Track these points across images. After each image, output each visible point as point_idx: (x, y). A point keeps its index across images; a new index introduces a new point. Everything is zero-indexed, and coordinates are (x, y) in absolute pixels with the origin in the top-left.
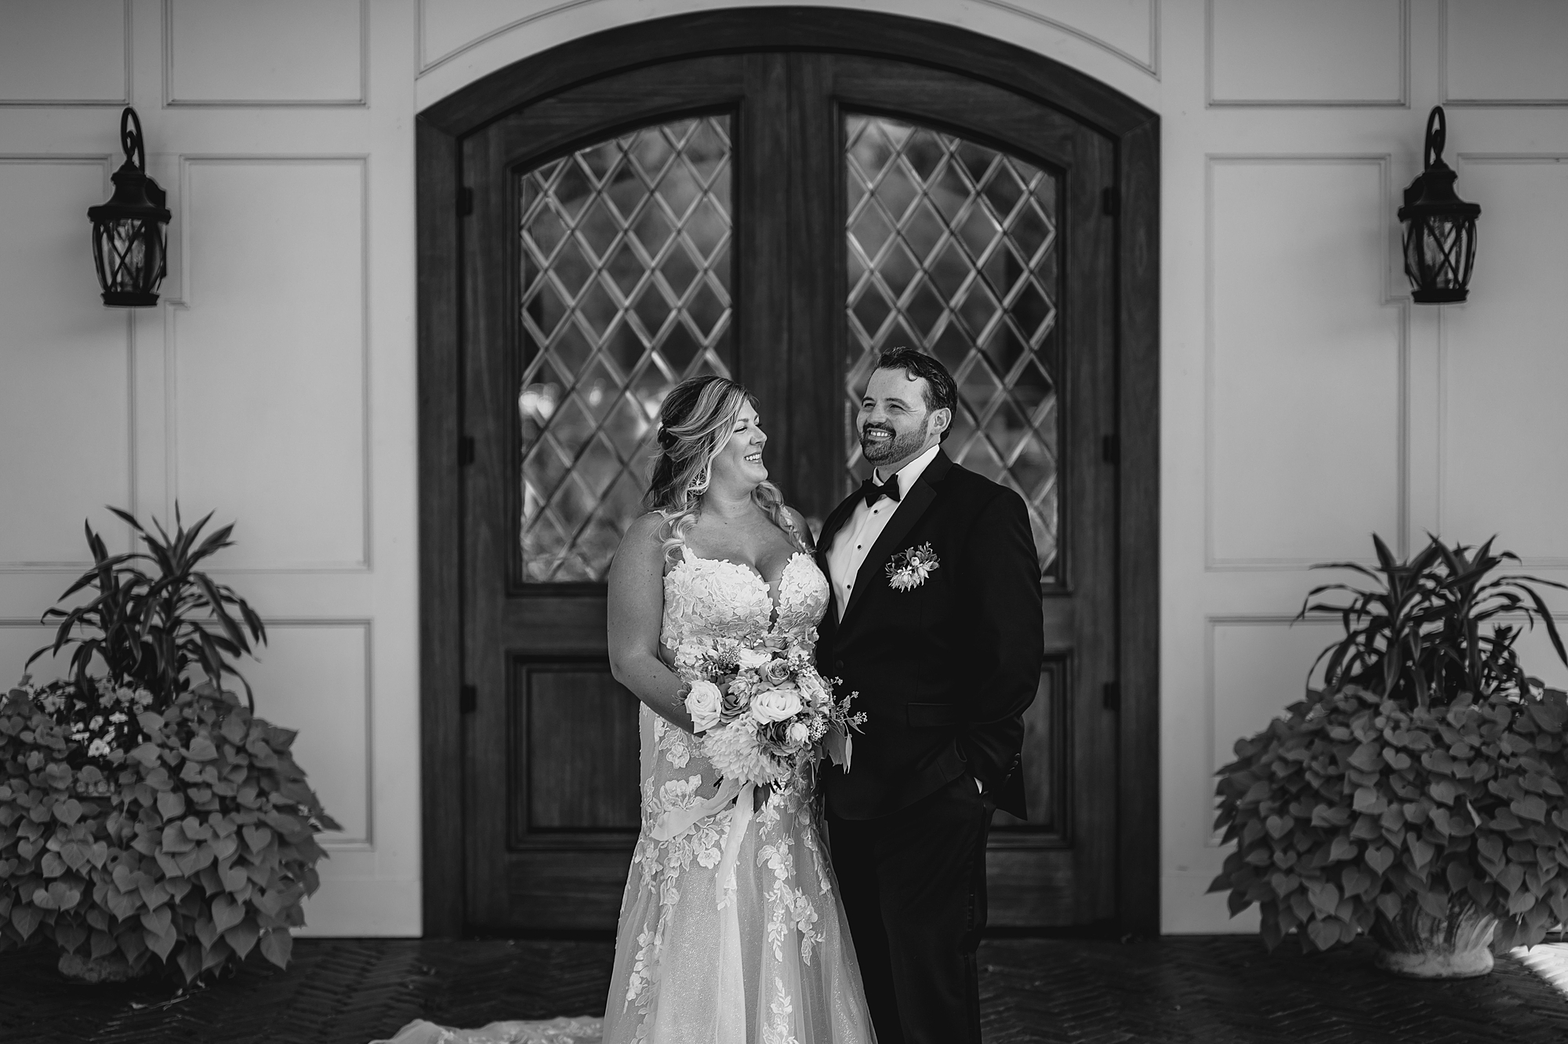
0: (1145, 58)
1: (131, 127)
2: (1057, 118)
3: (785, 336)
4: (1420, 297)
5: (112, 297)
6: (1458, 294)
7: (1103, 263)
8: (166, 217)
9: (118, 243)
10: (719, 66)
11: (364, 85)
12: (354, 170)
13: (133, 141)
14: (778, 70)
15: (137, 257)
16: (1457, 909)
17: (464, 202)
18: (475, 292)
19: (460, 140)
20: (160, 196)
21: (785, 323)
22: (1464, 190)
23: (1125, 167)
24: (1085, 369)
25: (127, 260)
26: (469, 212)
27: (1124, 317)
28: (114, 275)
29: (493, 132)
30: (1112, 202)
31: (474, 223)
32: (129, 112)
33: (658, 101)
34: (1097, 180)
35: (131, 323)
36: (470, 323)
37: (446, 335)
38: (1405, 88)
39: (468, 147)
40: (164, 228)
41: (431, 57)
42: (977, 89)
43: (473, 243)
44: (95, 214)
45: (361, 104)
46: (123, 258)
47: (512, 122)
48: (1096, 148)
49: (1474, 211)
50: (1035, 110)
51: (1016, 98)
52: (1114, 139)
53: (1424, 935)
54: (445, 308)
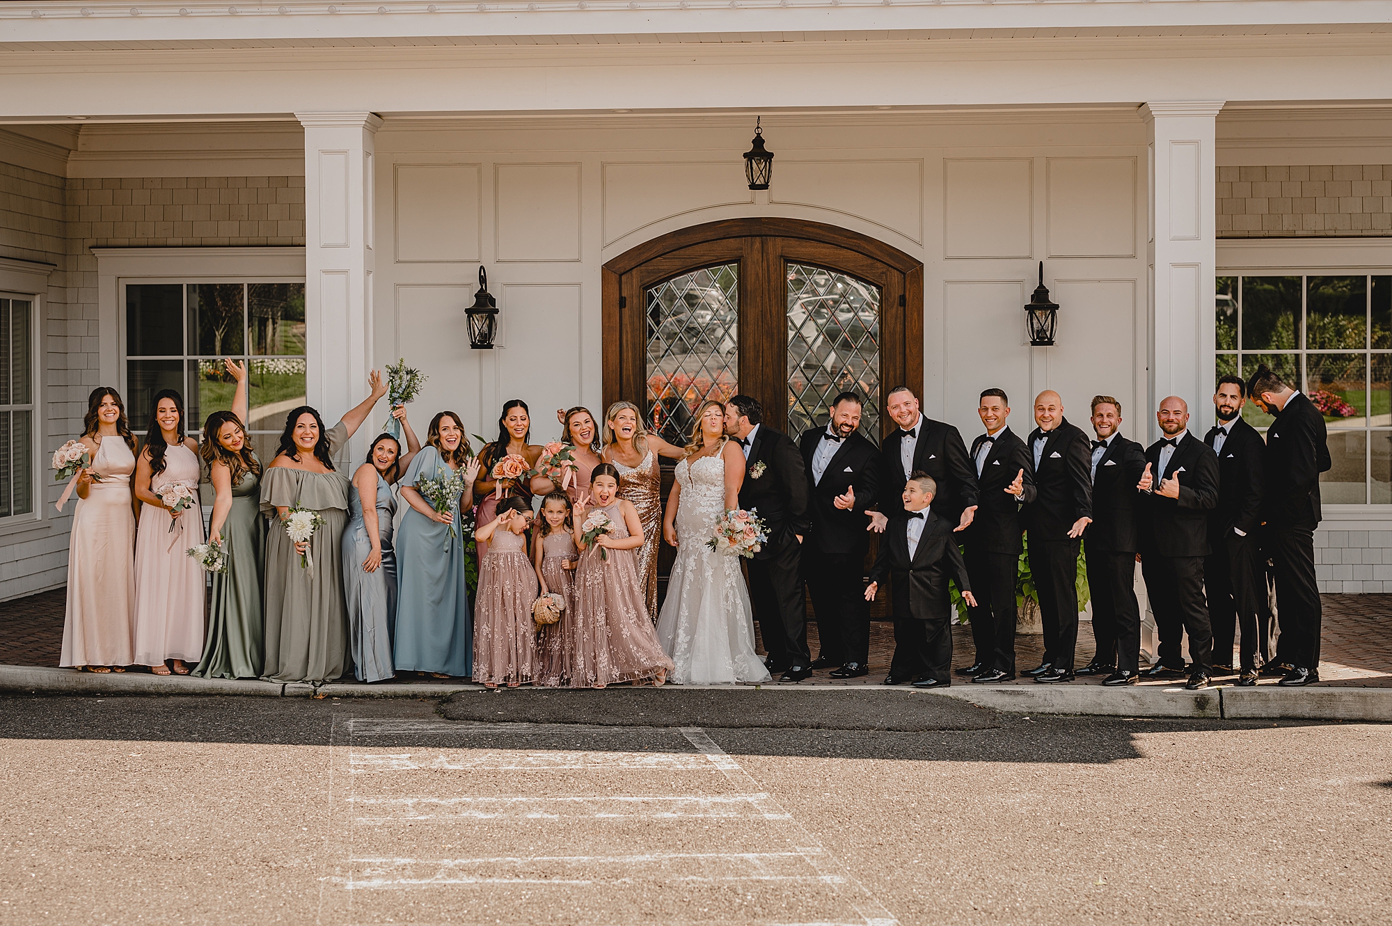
0: (917, 239)
1: (482, 274)
2: (879, 264)
3: (761, 359)
4: (1034, 343)
5: (474, 346)
6: (1050, 343)
7: (899, 328)
8: (497, 311)
9: (476, 322)
10: (733, 243)
11: (580, 252)
12: (577, 288)
13: (483, 280)
14: (757, 245)
15: (485, 329)
16: (1033, 605)
17: (622, 302)
18: (627, 341)
19: (621, 276)
20: (493, 301)
21: (761, 354)
22: (1053, 299)
23: (908, 286)
24: (892, 373)
25: (481, 331)
26: (625, 307)
27: (908, 350)
28: (475, 339)
29: (634, 272)
30: (903, 301)
31: (626, 311)
32: (482, 267)
33: (706, 258)
34: (896, 293)
35: (480, 355)
36: (625, 355)
37: (614, 359)
38: (1032, 251)
39: (624, 278)
40: (496, 315)
41: (608, 241)
42: (844, 252)
43: (626, 320)
44: (467, 311)
45: (578, 261)
46: (480, 331)
47: (643, 268)
48: (895, 277)
49: (1057, 307)
50: (870, 261)
51: (861, 255)
52: (904, 274)
53: (1020, 616)
54: (615, 348)
